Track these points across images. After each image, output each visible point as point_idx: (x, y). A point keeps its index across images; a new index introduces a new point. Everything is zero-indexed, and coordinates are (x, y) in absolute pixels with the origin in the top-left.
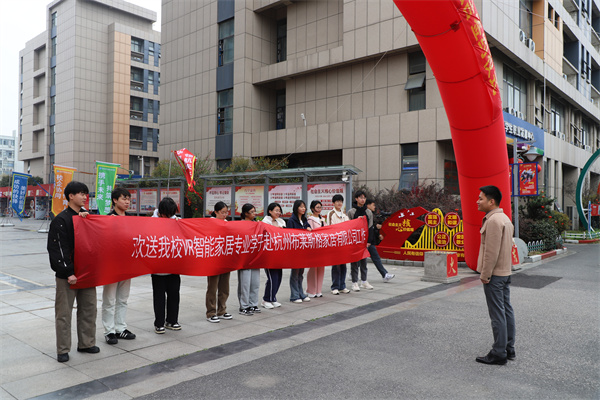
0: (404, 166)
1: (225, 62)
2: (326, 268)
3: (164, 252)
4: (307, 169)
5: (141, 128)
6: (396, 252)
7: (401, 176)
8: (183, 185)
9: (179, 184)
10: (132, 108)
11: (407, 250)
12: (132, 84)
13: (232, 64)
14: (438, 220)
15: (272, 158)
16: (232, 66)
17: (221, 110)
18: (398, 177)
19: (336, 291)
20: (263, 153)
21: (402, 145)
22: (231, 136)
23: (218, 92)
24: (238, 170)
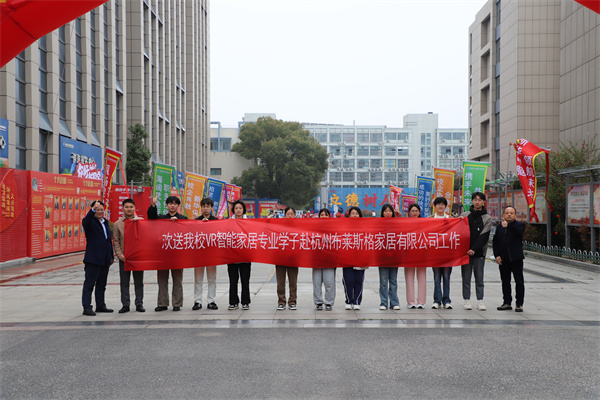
3: (188, 244)
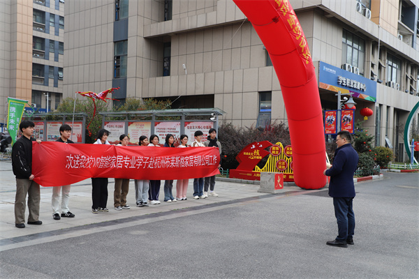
0: (260, 108)
1: (121, 18)
2: (190, 180)
4: (185, 110)
5: (43, 66)
6: (248, 174)
7: (258, 117)
8: (84, 120)
9: (81, 119)
10: (34, 47)
11: (256, 173)
12: (35, 25)
13: (127, 20)
14: (279, 151)
15: (158, 99)
16: (127, 21)
17: (117, 58)
18: (256, 118)
19: (197, 197)
20: (151, 95)
21: (260, 92)
22: (126, 80)
23: (115, 42)
24: (131, 108)
